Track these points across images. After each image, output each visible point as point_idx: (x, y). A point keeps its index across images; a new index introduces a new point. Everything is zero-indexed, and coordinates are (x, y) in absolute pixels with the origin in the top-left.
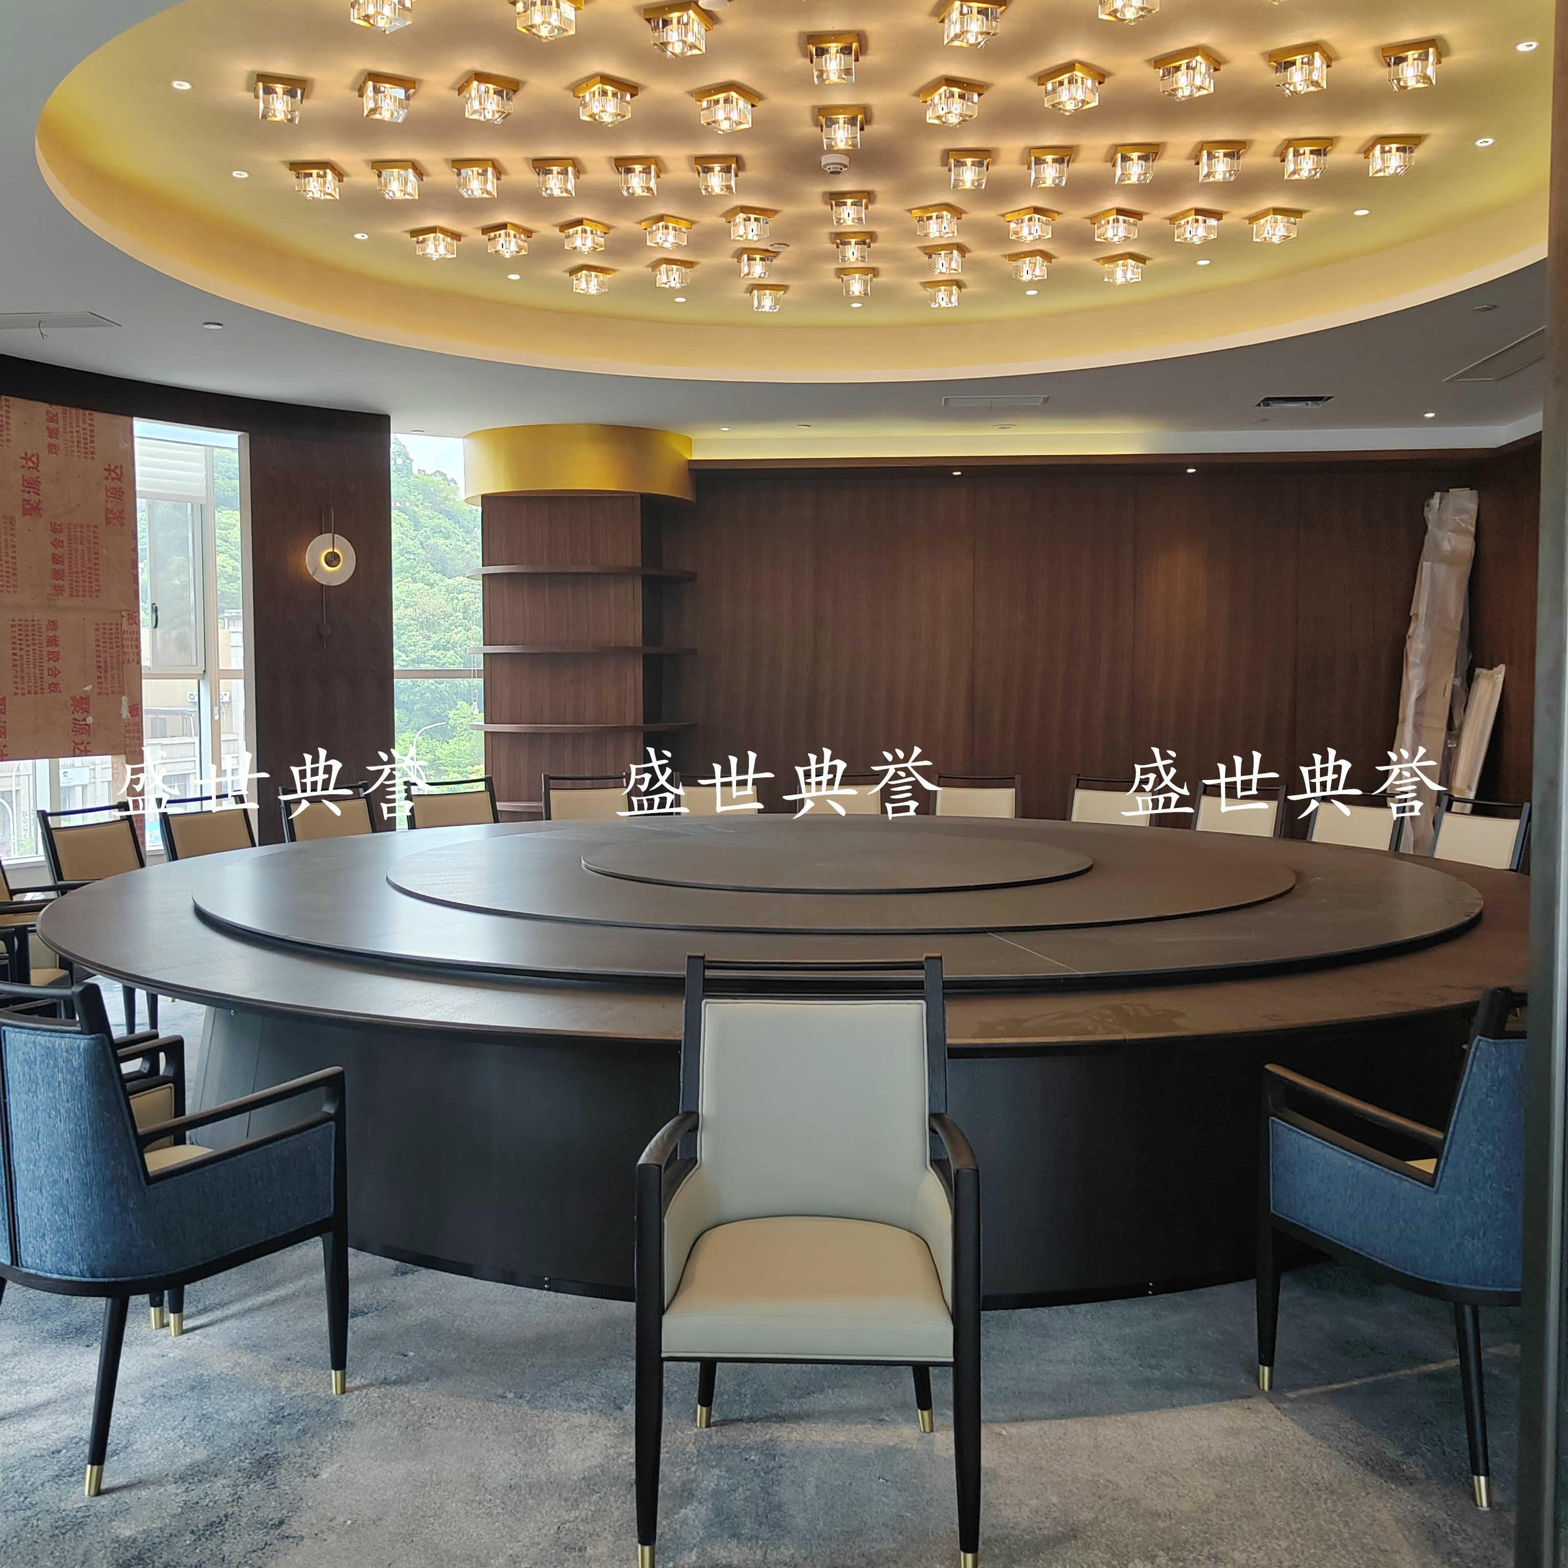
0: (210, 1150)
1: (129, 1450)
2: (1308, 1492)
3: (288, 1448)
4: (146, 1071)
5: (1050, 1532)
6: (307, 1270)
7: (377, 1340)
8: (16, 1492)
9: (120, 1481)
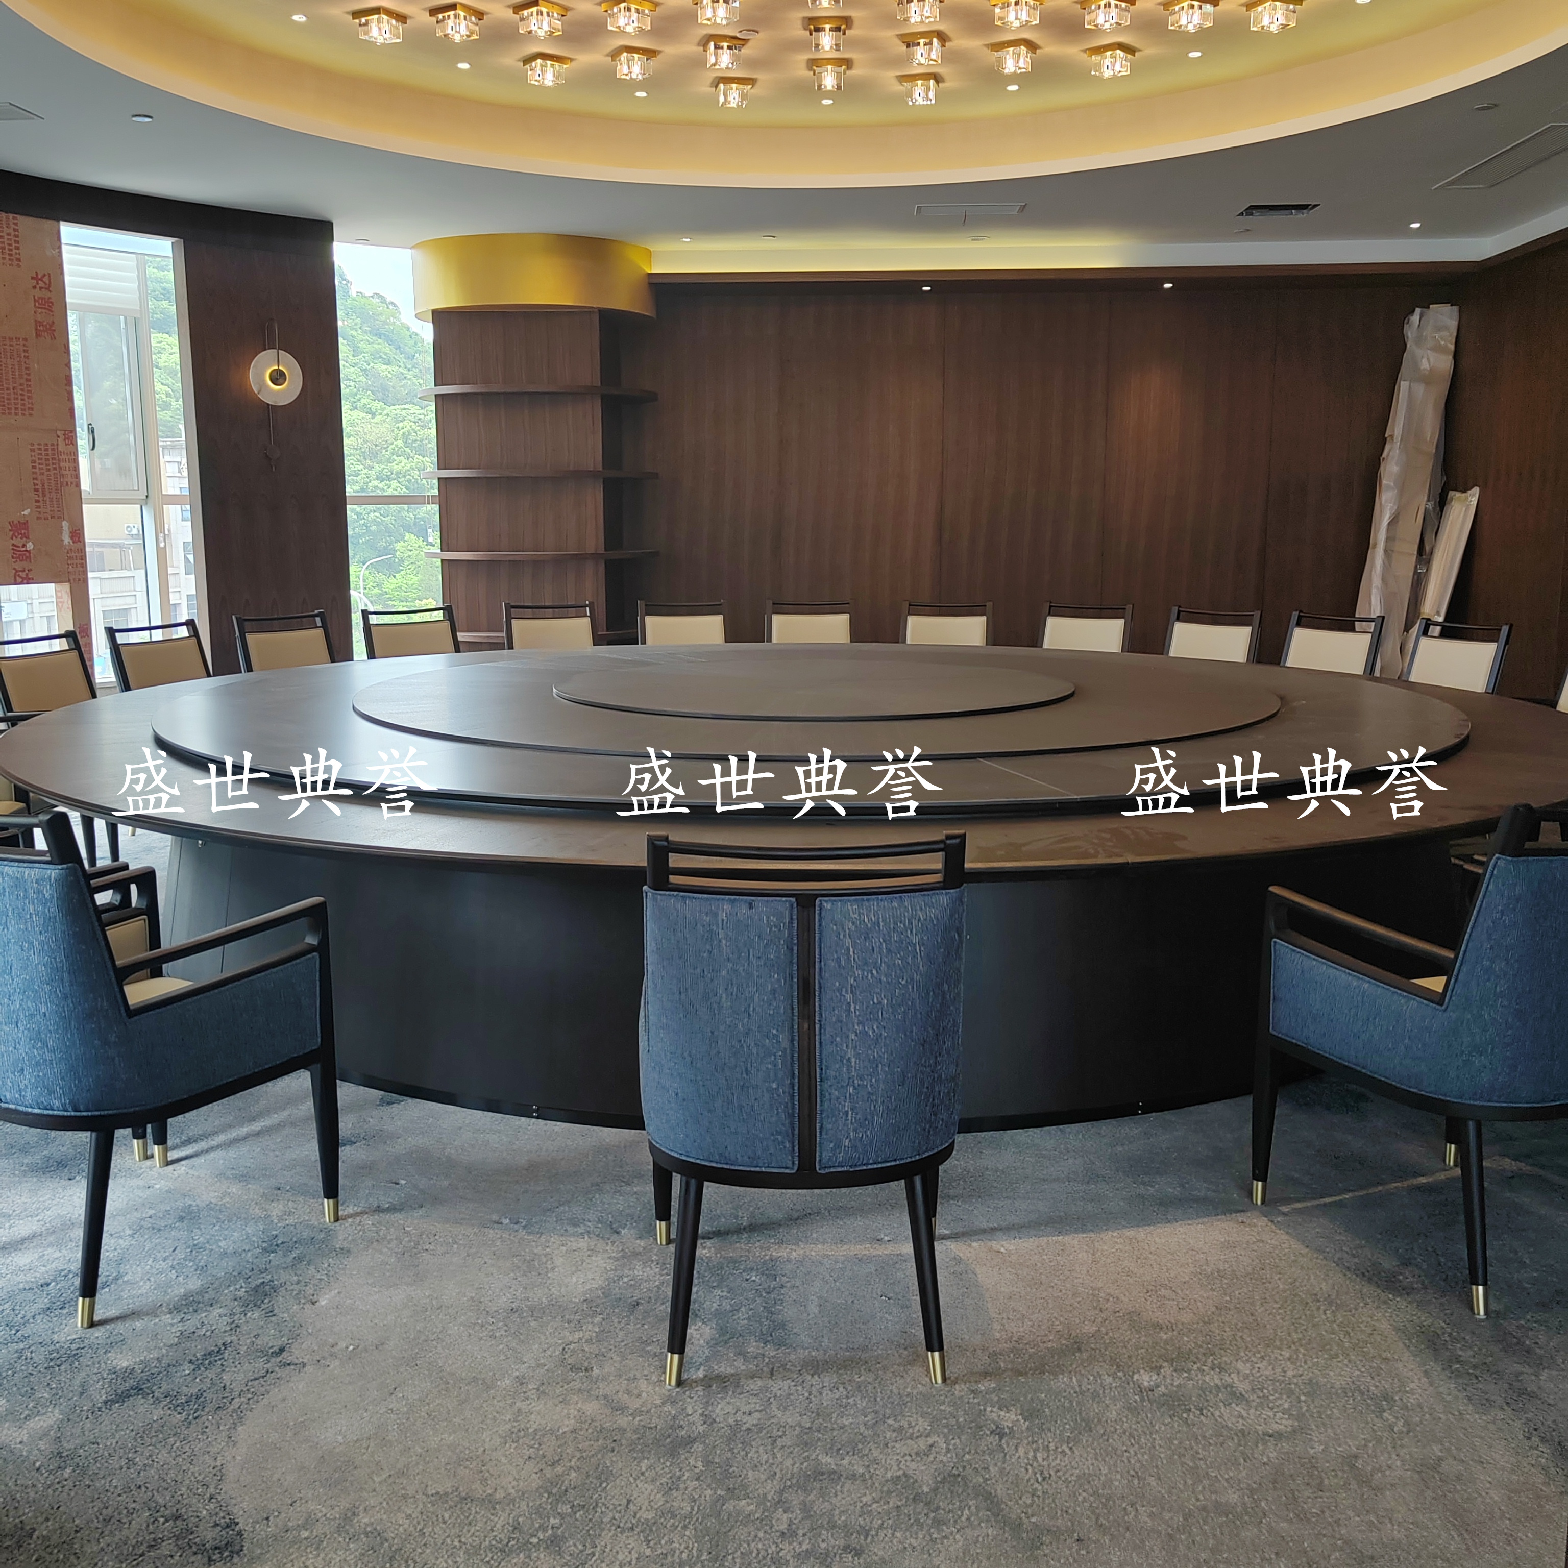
0: (191, 983)
1: (120, 1281)
2: (1307, 1303)
3: (284, 1276)
4: (117, 904)
5: (1054, 1345)
6: (291, 1101)
7: (367, 1168)
8: (7, 1325)
9: (113, 1312)
